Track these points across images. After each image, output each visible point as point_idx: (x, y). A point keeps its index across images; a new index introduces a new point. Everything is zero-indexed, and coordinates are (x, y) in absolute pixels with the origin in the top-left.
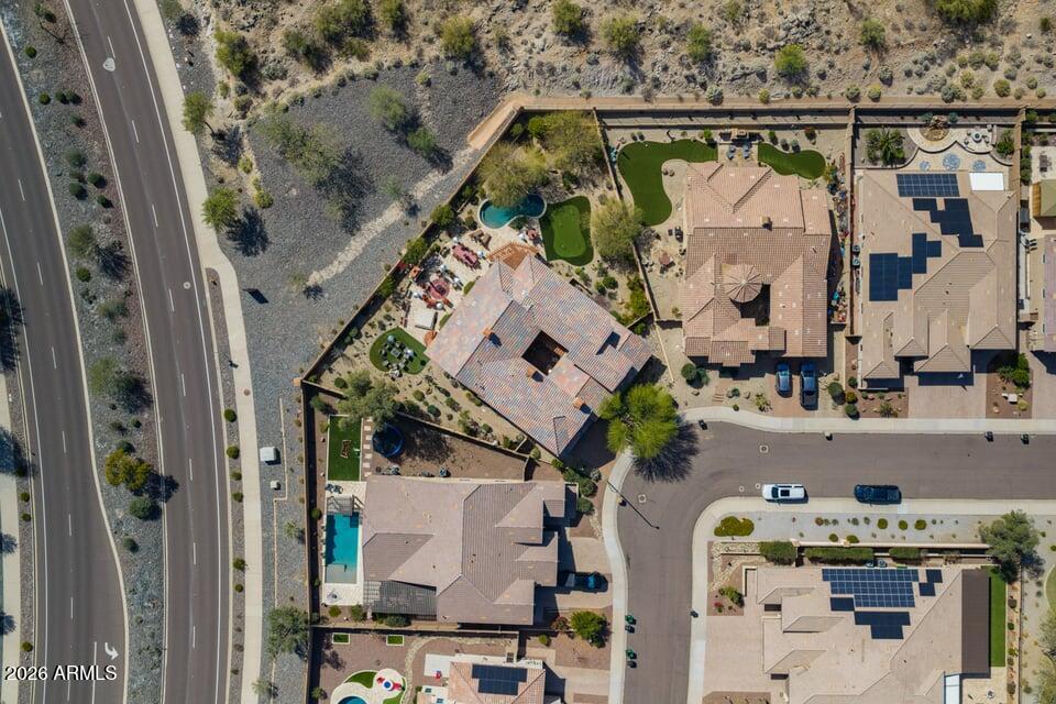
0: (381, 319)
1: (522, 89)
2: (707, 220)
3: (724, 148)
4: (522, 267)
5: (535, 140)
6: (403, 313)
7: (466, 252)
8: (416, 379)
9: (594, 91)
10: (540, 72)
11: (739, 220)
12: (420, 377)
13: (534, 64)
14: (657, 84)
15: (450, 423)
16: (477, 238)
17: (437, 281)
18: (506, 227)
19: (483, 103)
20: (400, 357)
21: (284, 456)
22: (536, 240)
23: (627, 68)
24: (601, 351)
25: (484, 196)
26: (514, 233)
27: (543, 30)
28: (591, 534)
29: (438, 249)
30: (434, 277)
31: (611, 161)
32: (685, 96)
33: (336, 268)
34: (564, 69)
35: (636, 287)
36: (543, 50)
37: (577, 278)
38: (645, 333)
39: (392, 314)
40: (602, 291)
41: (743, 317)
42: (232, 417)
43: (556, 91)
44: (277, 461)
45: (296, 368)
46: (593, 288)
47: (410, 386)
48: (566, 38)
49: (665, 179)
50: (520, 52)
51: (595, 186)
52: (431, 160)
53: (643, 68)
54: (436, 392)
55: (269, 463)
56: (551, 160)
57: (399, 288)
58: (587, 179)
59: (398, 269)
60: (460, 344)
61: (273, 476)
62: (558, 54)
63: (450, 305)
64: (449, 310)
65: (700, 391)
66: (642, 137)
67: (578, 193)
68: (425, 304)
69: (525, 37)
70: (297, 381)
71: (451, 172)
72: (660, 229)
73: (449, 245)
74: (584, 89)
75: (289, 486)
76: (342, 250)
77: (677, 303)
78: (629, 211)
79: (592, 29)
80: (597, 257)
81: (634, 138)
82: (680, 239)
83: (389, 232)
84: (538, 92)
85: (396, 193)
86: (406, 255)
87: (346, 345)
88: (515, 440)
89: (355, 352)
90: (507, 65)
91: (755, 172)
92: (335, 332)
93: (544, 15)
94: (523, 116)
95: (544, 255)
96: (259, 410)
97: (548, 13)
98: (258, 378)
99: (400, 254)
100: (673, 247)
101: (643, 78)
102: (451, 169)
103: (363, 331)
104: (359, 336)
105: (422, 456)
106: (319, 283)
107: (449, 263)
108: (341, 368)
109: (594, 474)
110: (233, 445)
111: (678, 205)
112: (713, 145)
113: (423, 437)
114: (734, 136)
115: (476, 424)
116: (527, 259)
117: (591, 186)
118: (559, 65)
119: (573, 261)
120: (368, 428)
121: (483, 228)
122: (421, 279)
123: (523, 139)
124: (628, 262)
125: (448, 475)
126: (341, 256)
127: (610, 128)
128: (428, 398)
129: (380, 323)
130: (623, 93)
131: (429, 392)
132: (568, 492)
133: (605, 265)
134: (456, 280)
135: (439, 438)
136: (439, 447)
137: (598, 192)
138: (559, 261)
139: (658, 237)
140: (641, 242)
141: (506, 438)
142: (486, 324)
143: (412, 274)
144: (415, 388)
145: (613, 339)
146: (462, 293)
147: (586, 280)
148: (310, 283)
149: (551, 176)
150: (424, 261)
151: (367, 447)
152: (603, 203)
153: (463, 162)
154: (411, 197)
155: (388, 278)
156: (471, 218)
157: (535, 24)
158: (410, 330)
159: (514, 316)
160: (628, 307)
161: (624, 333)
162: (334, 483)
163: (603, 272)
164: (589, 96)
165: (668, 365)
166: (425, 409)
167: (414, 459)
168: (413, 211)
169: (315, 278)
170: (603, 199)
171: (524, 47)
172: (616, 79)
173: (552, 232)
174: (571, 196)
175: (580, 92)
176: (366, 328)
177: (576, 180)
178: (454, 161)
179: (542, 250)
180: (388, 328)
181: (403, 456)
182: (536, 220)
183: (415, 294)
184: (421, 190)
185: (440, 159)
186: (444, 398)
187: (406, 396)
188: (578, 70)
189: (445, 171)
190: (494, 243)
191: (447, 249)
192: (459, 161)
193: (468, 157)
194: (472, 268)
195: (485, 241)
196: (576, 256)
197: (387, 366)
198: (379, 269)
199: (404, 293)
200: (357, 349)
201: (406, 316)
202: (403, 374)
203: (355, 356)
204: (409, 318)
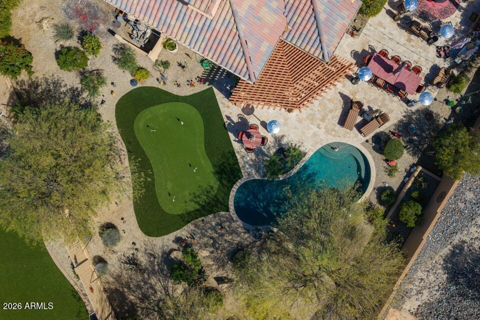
16: (368, 117)
18: (310, 148)
22: (243, 129)
25: (368, 209)
26: (292, 138)
29: (452, 82)
46: (108, 42)
51: (132, 262)
67: (166, 241)
71: (446, 251)
73: (429, 95)
80: (108, 113)
102: (448, 259)
117: (142, 262)
119: (156, 97)
121: (356, 140)
133: (88, 95)
137: (123, 247)
138: (186, 91)
147: (123, 57)
149: (228, 272)
163: (90, 79)
170: (111, 234)
173: (210, 152)
174: (183, 233)
177: (174, 269)
179: (230, 110)
182: (248, 173)
189: (457, 251)
190: (331, 111)
191: (435, 82)
192: (432, 278)
193: (413, 288)
194: (370, 51)
195: (355, 111)
196: (153, 109)
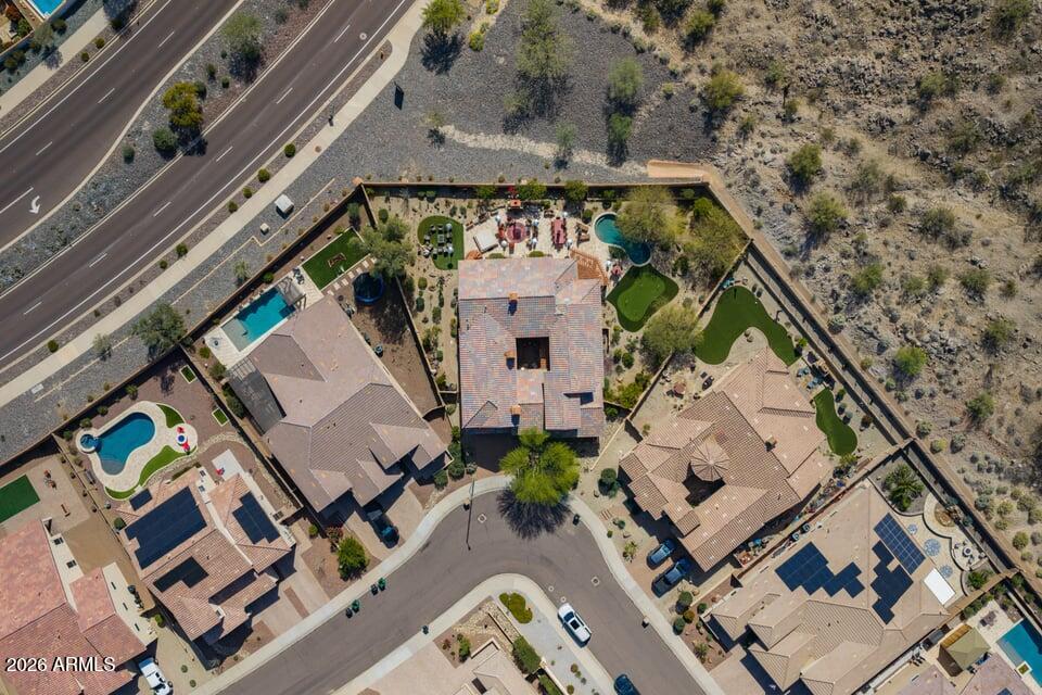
0: (458, 206)
1: (722, 172)
2: (736, 396)
3: (802, 364)
4: (585, 282)
5: (691, 214)
6: (476, 220)
7: (562, 230)
8: (433, 270)
9: (765, 229)
10: (746, 175)
11: (756, 420)
12: (438, 273)
13: (749, 165)
14: (810, 273)
15: (421, 325)
16: (580, 230)
17: (521, 225)
18: (606, 246)
19: (687, 151)
20: (441, 245)
21: (292, 218)
22: (615, 276)
23: (803, 240)
24: (569, 396)
25: (616, 209)
26: (607, 256)
27: (781, 151)
28: (424, 501)
29: (547, 207)
30: (522, 221)
31: (722, 285)
32: (818, 301)
33: (469, 140)
34: (764, 192)
35: (641, 382)
36: (765, 164)
37: (611, 332)
38: (611, 418)
39: (469, 212)
40: (616, 359)
41: (684, 483)
42: (290, 153)
43: (742, 199)
44: (285, 215)
45: (368, 172)
46: (613, 350)
47: (425, 270)
48: (789, 174)
49: (742, 338)
50: (750, 148)
51: (693, 288)
52: (611, 147)
53: (813, 252)
54: (435, 294)
55: (278, 210)
56: (685, 238)
57: (493, 201)
58: (694, 279)
59: (507, 188)
60: (488, 282)
61: (270, 222)
62: (772, 178)
63: (512, 251)
64: (507, 253)
65: (601, 496)
66: (759, 294)
67: (676, 279)
68: (496, 231)
69: (764, 142)
70: (358, 181)
71: (613, 169)
72: (701, 365)
73: (558, 213)
74: (761, 220)
75: (273, 239)
76: (487, 134)
77: (654, 425)
78: (696, 330)
79: (812, 189)
80: (640, 334)
81: (754, 289)
82: (705, 387)
83: (530, 159)
84: (730, 186)
85: (564, 140)
86: (523, 186)
87: (416, 196)
88: (448, 385)
89: (417, 207)
90: (731, 145)
91: (802, 402)
92: (419, 180)
93: (793, 143)
94: (702, 190)
95: (607, 293)
96: (313, 169)
97: (797, 145)
98: (336, 148)
99: (520, 181)
100: (694, 386)
101: (806, 258)
102: (617, 167)
103: (437, 200)
104: (431, 200)
105: (378, 323)
106: (447, 136)
107: (543, 224)
108: (395, 206)
109: (471, 466)
110: (269, 171)
111: (729, 365)
112: (798, 353)
113: (393, 312)
114: (817, 364)
115: (436, 344)
116: (594, 281)
117: (691, 285)
118: (764, 185)
119: (622, 318)
120: (366, 264)
121: (591, 229)
122: (514, 212)
123: (685, 204)
124: (655, 361)
125: (380, 355)
126: (482, 136)
127: (747, 263)
128: (426, 293)
129: (454, 208)
130: (782, 252)
131: (432, 289)
132: (441, 458)
133: (638, 346)
134: (535, 240)
135: (402, 326)
136: (396, 331)
137: (690, 295)
138: (613, 308)
139: (693, 369)
140: (679, 358)
141: (444, 376)
142: (519, 291)
143: (511, 203)
144: (426, 276)
145: (586, 397)
146: (528, 252)
147: (616, 340)
148: (442, 130)
149: (673, 248)
150: (529, 204)
151: (351, 276)
152: (684, 305)
153: (629, 172)
154: (570, 154)
155: (493, 186)
156: (592, 214)
157: (780, 141)
158: (468, 235)
159: (543, 307)
160: (620, 388)
161: (598, 402)
162: (303, 272)
163: (632, 348)
164: (759, 227)
165: (601, 455)
166: (416, 296)
167: (371, 318)
168: (561, 164)
169: (448, 130)
170: (687, 303)
171: (756, 147)
172: (789, 238)
174: (670, 276)
175: (756, 218)
176: (441, 201)
177: (685, 270)
178: (625, 164)
179: (611, 287)
180: (455, 218)
181: (367, 309)
182: (631, 264)
183: (498, 217)
184: (582, 157)
185: (618, 152)
186: (436, 303)
187: (414, 273)
188: (772, 204)
189: (611, 164)
190: (587, 246)
191: (552, 214)
192: (628, 168)
193: (636, 173)
194: (554, 245)
195: (582, 238)
196: (627, 318)
197: (426, 241)
198: (495, 174)
199: (492, 208)
200: (420, 207)
201: (476, 224)
202: (430, 258)
203: (414, 210)
204: (476, 228)
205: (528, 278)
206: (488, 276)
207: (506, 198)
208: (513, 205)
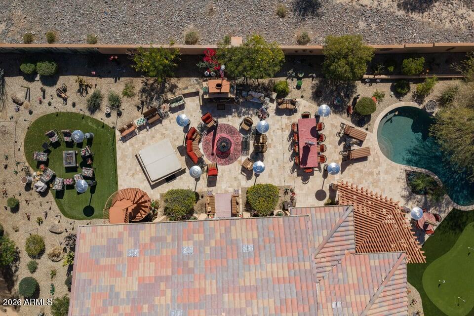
0: (105, 93)
4: (375, 260)
6: (139, 119)
7: (314, 141)
8: (57, 219)
17: (231, 130)
18: (399, 170)
29: (282, 93)
30: (233, 121)
39: (127, 105)
47: (40, 221)
54: (61, 267)
57: (174, 81)
59: (201, 55)
63: (212, 180)
64: (202, 187)
68: (181, 142)
71: (416, 16)
73: (304, 105)
86: (233, 51)
87: (20, 73)
89: (20, 96)
92: (29, 39)
99: (227, 41)
103: (63, 80)
104: (49, 80)
107: (276, 127)
116: (396, 257)
121: (371, 138)
122: (216, 105)
128: (45, 263)
129: (97, 97)
131: (55, 256)
134: (258, 161)
143: (211, 85)
144: (43, 231)
150: (247, 87)
155: (172, 51)
158: (124, 150)
166: (22, 272)
168: (307, 6)
173: (450, 245)
176: (69, 81)
182: (448, 205)
183: (185, 115)
190: (361, 171)
191: (293, 107)
192: (444, 14)
194: (296, 170)
196: (443, 310)
197: (40, 163)
198: (179, 28)
199: (170, 96)
200: (28, 95)
201: (141, 128)
202: (50, 196)
203: (15, 101)
204: (142, 135)
205: (250, 278)
206: (148, 270)
207: (200, 74)
208: (213, 89)
